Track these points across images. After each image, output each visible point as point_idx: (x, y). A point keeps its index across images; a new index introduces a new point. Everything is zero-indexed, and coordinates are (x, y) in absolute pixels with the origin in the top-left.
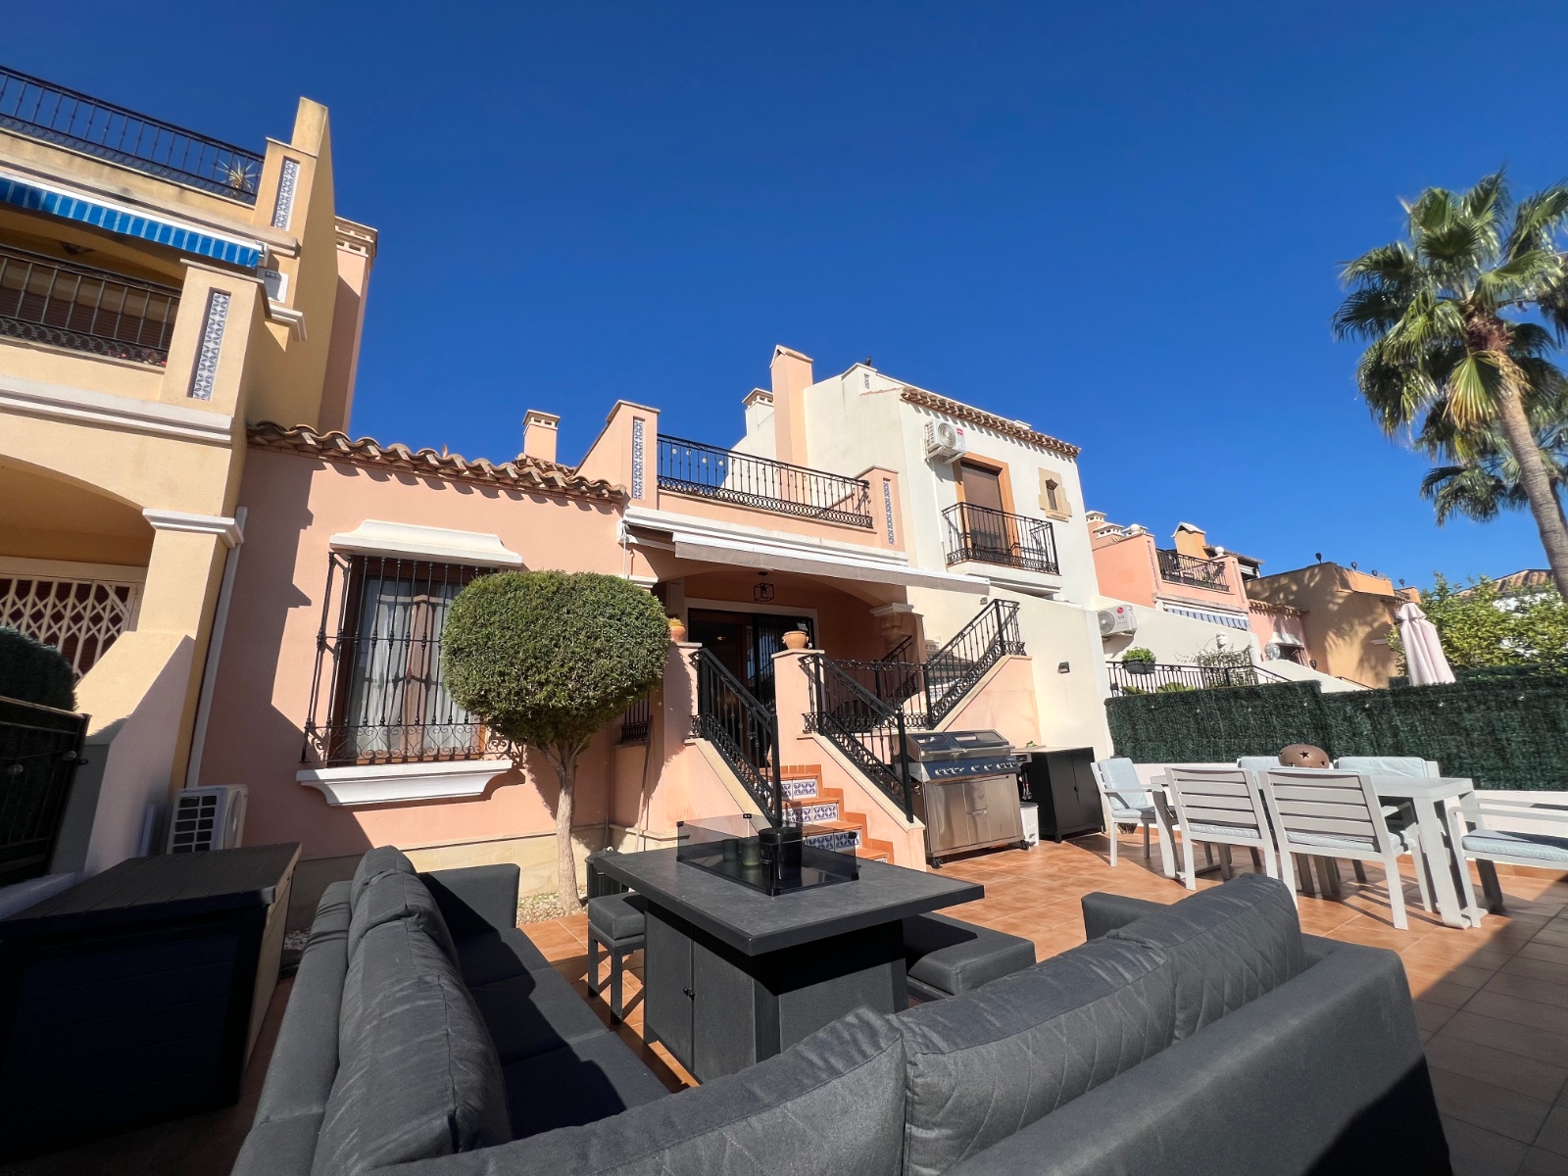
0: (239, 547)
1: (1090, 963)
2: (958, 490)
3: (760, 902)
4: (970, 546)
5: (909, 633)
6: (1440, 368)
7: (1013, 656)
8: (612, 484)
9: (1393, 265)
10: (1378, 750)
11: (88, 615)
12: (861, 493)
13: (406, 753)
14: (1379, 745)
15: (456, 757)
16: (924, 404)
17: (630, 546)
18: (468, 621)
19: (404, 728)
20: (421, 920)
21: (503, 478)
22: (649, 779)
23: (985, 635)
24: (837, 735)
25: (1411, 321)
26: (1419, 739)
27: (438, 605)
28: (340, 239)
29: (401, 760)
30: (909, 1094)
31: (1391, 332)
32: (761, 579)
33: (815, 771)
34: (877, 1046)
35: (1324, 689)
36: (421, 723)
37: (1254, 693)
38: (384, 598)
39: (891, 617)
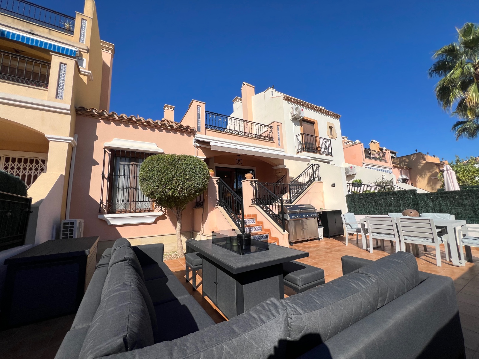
0: (76, 147)
1: (350, 282)
2: (301, 129)
3: (238, 257)
4: (304, 147)
5: (284, 174)
6: (464, 87)
7: (317, 181)
8: (191, 127)
9: (452, 52)
10: (434, 211)
11: (34, 168)
12: (270, 130)
13: (131, 210)
14: (434, 210)
15: (146, 211)
16: (291, 101)
17: (197, 147)
18: (147, 170)
19: (129, 202)
20: (130, 262)
21: (157, 125)
22: (204, 218)
23: (309, 175)
24: (261, 206)
25: (456, 71)
26: (448, 208)
27: (138, 165)
28: (103, 48)
29: (129, 212)
30: (289, 328)
31: (448, 75)
32: (238, 158)
33: (255, 216)
34: (278, 312)
35: (418, 192)
36: (135, 201)
37: (394, 193)
38: (121, 163)
39: (279, 169)
